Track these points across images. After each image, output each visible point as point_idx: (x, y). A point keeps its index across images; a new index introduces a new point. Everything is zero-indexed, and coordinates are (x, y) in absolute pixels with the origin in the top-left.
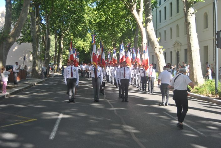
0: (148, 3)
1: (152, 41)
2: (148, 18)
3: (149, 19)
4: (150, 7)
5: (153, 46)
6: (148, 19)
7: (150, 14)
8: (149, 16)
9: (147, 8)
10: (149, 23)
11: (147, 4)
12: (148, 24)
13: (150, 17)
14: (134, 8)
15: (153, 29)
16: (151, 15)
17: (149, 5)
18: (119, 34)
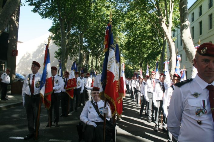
0: (184, 7)
1: (189, 52)
2: (184, 23)
3: (186, 25)
4: (187, 11)
5: (191, 57)
6: (184, 25)
7: (186, 20)
8: (185, 21)
9: (184, 12)
10: (185, 29)
11: (182, 8)
12: (184, 31)
13: (187, 23)
14: (163, 21)
15: (191, 37)
16: (188, 20)
17: (185, 9)
18: (145, 55)
